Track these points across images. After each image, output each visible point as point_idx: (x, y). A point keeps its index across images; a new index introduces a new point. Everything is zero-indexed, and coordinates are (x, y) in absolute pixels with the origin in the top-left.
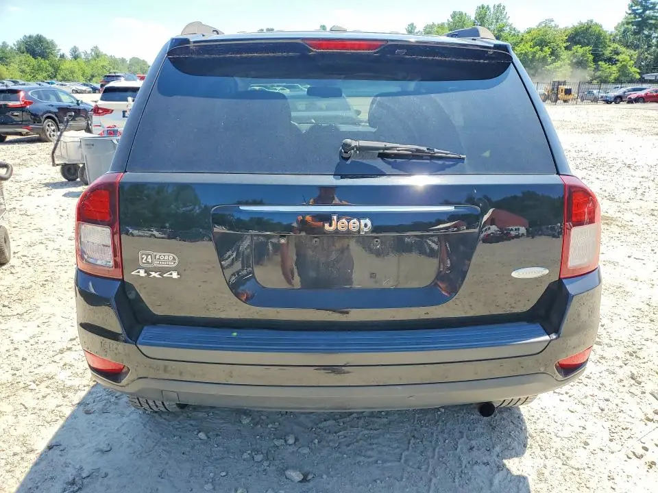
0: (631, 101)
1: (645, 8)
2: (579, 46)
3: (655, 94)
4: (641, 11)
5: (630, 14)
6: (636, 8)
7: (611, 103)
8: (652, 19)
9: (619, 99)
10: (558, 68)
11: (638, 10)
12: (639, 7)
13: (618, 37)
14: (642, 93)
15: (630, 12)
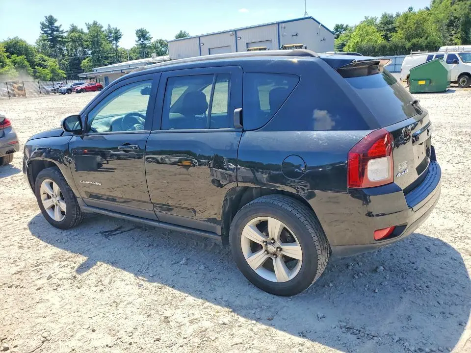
0: (78, 92)
1: (53, 30)
2: (15, 55)
3: (91, 86)
4: (50, 32)
5: (43, 34)
6: (46, 30)
7: (65, 94)
8: (59, 38)
9: (69, 91)
10: (7, 71)
11: (48, 31)
12: (48, 30)
13: (40, 50)
14: (83, 86)
15: (43, 32)
